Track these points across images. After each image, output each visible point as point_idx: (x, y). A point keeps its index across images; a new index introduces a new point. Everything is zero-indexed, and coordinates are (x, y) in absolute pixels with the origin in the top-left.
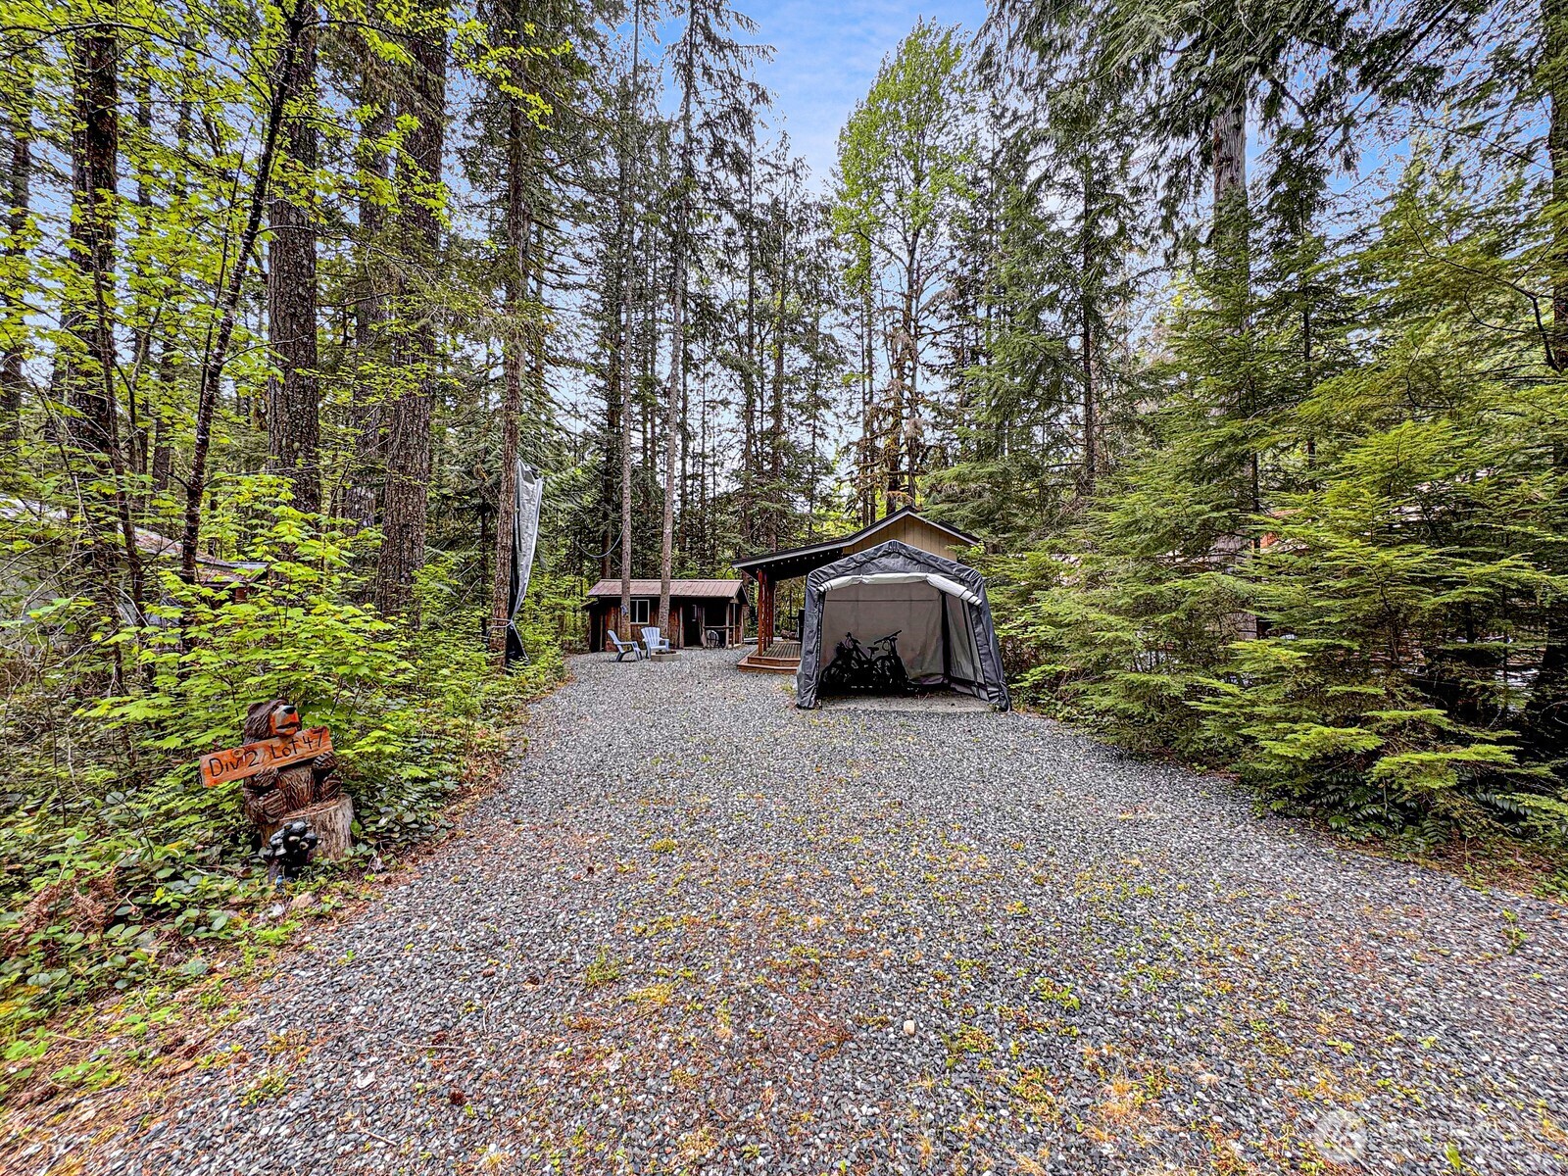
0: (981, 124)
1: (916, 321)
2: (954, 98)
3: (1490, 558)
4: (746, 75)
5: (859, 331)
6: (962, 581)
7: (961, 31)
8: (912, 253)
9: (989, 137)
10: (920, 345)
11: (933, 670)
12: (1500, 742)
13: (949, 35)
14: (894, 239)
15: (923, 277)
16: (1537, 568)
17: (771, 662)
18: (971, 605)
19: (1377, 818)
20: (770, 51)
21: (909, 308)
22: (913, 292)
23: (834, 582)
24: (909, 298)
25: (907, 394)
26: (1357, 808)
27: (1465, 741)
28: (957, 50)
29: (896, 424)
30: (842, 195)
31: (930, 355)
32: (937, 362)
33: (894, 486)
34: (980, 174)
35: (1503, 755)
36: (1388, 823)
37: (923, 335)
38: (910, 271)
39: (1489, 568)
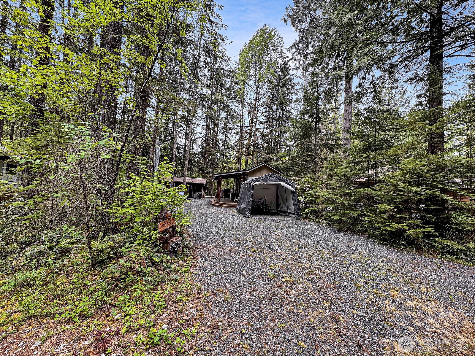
0: (278, 56)
1: (257, 108)
2: (272, 48)
3: (430, 190)
4: (219, 32)
5: (240, 108)
6: (290, 185)
7: (276, 30)
8: (257, 89)
9: (280, 60)
10: (258, 115)
11: (274, 208)
12: (431, 227)
13: (272, 30)
14: (252, 83)
15: (260, 96)
16: (440, 192)
17: (223, 204)
18: (292, 192)
19: (403, 244)
20: (226, 27)
21: (256, 104)
22: (257, 99)
23: (257, 183)
24: (256, 101)
25: (253, 128)
26: (399, 242)
27: (424, 228)
28: (274, 35)
29: (250, 137)
30: (239, 69)
31: (260, 118)
32: (262, 120)
33: (248, 154)
34: (277, 70)
35: (432, 230)
36: (405, 245)
37: (259, 112)
38: (256, 93)
39: (430, 192)
